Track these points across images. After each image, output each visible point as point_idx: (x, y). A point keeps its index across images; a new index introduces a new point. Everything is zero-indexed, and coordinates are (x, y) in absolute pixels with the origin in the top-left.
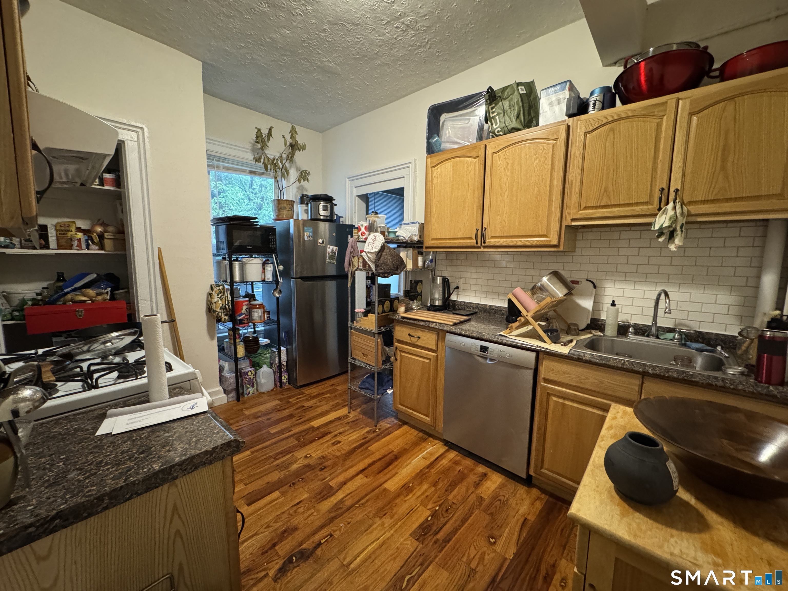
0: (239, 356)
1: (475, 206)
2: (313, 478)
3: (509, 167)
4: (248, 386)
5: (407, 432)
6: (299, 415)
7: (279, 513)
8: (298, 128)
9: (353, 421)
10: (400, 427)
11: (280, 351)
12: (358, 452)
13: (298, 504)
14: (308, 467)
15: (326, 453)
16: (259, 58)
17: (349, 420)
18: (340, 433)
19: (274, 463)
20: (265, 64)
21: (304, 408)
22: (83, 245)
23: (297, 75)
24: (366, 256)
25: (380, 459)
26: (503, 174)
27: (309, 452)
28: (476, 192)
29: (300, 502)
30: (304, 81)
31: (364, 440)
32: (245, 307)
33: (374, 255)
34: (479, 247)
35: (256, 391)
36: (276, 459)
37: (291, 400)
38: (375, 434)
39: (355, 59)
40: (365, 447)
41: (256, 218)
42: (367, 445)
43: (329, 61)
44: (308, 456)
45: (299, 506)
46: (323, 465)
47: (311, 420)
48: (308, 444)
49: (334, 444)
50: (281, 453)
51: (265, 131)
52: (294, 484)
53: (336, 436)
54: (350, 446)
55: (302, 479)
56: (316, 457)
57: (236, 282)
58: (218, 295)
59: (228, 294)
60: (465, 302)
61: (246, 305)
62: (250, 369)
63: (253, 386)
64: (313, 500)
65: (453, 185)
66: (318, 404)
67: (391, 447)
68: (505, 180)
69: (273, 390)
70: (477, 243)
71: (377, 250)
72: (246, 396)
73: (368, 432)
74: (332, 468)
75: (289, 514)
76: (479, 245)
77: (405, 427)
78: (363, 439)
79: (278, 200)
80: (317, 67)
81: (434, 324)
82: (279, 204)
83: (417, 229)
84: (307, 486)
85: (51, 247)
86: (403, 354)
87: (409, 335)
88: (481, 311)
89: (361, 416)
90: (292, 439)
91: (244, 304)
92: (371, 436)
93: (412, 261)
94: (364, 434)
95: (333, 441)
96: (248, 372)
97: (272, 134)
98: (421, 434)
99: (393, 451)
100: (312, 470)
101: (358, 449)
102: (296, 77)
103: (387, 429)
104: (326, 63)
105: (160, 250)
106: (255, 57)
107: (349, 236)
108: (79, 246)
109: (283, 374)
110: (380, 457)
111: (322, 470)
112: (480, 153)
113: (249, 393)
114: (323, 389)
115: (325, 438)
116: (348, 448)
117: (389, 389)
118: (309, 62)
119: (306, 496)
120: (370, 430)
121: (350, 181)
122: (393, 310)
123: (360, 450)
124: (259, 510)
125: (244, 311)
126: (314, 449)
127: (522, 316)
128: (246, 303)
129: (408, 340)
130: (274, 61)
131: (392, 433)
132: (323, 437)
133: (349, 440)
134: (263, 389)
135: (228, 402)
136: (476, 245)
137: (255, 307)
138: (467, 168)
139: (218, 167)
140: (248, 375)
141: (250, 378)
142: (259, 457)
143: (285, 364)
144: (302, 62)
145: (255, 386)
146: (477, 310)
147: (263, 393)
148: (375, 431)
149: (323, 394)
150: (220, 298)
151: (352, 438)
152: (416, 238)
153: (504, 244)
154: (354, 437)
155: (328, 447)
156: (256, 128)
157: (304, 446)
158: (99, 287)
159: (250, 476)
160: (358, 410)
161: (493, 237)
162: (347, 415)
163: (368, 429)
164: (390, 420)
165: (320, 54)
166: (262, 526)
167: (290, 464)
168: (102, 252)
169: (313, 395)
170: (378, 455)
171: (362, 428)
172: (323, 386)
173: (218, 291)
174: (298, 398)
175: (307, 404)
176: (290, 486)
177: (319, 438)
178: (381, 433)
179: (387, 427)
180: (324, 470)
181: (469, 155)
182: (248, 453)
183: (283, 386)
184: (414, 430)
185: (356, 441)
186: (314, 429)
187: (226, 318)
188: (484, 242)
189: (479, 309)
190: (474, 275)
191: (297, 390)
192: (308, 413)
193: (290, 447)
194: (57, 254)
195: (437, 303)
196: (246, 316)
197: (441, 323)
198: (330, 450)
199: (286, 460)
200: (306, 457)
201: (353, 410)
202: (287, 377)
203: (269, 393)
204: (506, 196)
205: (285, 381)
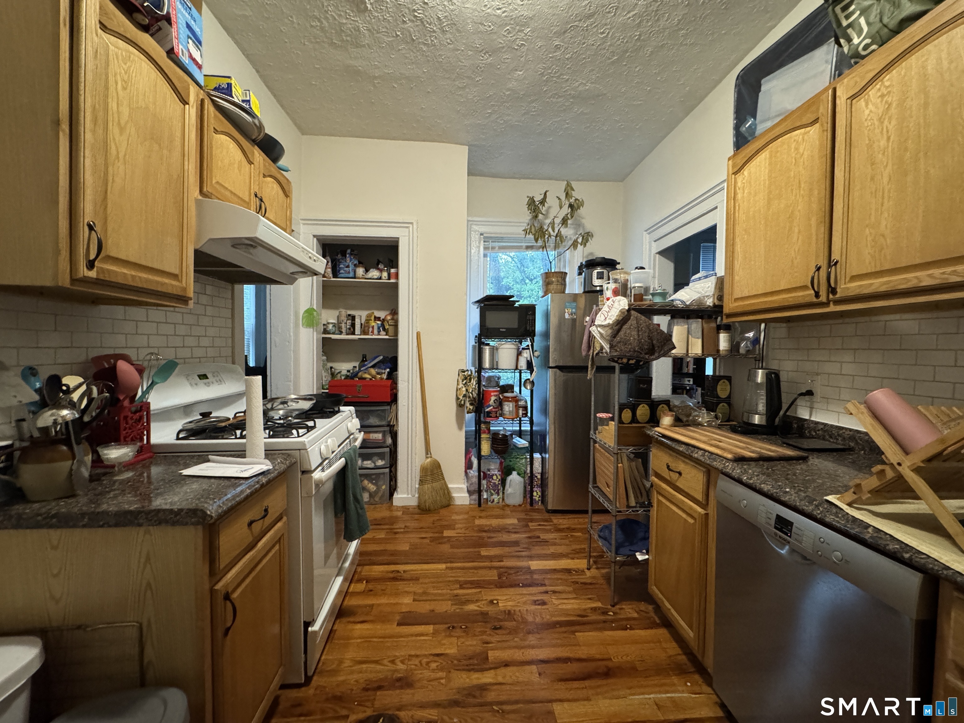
0: (483, 453)
1: (813, 221)
2: (477, 634)
3: (893, 111)
4: (492, 491)
5: (660, 642)
6: (525, 546)
7: (413, 653)
8: (574, 184)
9: (585, 584)
10: (653, 625)
11: (532, 458)
12: (557, 630)
13: (438, 655)
14: (484, 616)
15: (517, 609)
16: (510, 118)
17: (582, 579)
18: (554, 592)
19: (455, 592)
20: (518, 122)
21: (538, 540)
22: (376, 331)
23: (556, 120)
24: (596, 331)
25: (580, 660)
26: (877, 131)
27: (499, 598)
28: (816, 192)
29: (442, 654)
30: (568, 124)
31: (579, 618)
32: (493, 398)
33: (608, 328)
34: (826, 304)
35: (501, 500)
36: (461, 587)
37: (530, 524)
38: (602, 618)
39: (613, 63)
40: (573, 628)
41: (513, 296)
42: (577, 628)
43: (582, 83)
44: (495, 602)
45: (436, 658)
46: (502, 623)
47: (531, 558)
48: (506, 587)
49: (535, 602)
50: (471, 582)
51: (538, 198)
52: (453, 627)
53: (547, 592)
54: (552, 616)
55: (466, 627)
56: (502, 608)
57: (484, 369)
58: (463, 381)
59: (474, 382)
60: (825, 425)
61: (495, 396)
62: (496, 473)
63: (498, 494)
64: (455, 662)
65: (770, 192)
66: (557, 541)
67: (612, 651)
68: (883, 143)
69: (520, 505)
70: (817, 295)
71: (611, 322)
72: (489, 503)
73: (594, 609)
74: (509, 633)
75: (420, 662)
76: (823, 298)
77: (662, 632)
78: (579, 616)
79: (546, 273)
80: (573, 97)
81: (700, 453)
82: (547, 278)
83: (713, 286)
84: (463, 640)
85: (356, 333)
86: (661, 498)
87: (668, 467)
88: (863, 449)
89: (602, 581)
90: (495, 572)
91: (492, 394)
92: (594, 617)
93: (700, 341)
94: (585, 610)
95: (536, 598)
96: (493, 475)
97: (547, 200)
98: (683, 658)
99: (610, 659)
100: (485, 622)
101: (561, 626)
102: (556, 122)
103: (628, 619)
104: (580, 88)
105: (418, 334)
106: (506, 118)
107: (595, 306)
108: (373, 332)
109: (535, 489)
110: (583, 657)
111: (495, 628)
112: (822, 110)
113: (493, 501)
114: (580, 524)
115: (531, 588)
116: (548, 617)
117: (640, 551)
118: (560, 97)
119: (452, 651)
120: (599, 608)
121: (649, 234)
122: (655, 421)
123: (563, 629)
124: (402, 637)
125: (491, 402)
126: (508, 597)
127: (883, 463)
128: (495, 393)
129: (665, 473)
130: (525, 114)
131: (631, 629)
132: (530, 586)
133: (560, 607)
134: (511, 501)
135: (470, 504)
136: (815, 300)
137: (507, 399)
138: (797, 149)
139: (493, 248)
140: (493, 479)
141: (494, 483)
142: (448, 577)
143: (539, 477)
144: (554, 100)
145: (501, 494)
146: (852, 444)
147: (508, 506)
148: (605, 613)
149: (574, 530)
150: (464, 385)
151: (564, 607)
152: (709, 302)
153: (883, 289)
154: (569, 607)
155: (525, 603)
156: (528, 197)
157: (501, 587)
158: (379, 368)
159: (425, 593)
160: (604, 571)
161: (854, 278)
162: (583, 571)
163: (599, 604)
164: (643, 608)
165: (568, 80)
166: (389, 657)
167: (468, 602)
168: (387, 337)
169: (562, 527)
170: (583, 652)
171: (590, 599)
172: (581, 520)
173: (463, 378)
174: (540, 525)
175: (543, 536)
176: (449, 628)
177: (524, 586)
178: (612, 621)
179: (630, 616)
180: (496, 631)
181: (798, 124)
182: (443, 566)
183: (534, 505)
184: (674, 644)
185: (566, 613)
186: (529, 571)
187: (471, 407)
188: (833, 291)
189: (857, 443)
190: (848, 369)
191: (547, 514)
192: (536, 548)
193: (484, 581)
194: (359, 339)
195: (756, 419)
196: (494, 408)
197: (712, 453)
198: (524, 608)
199: (468, 594)
200: (491, 602)
201: (597, 568)
202: (539, 494)
203: (515, 508)
204: (885, 180)
205: (537, 499)
